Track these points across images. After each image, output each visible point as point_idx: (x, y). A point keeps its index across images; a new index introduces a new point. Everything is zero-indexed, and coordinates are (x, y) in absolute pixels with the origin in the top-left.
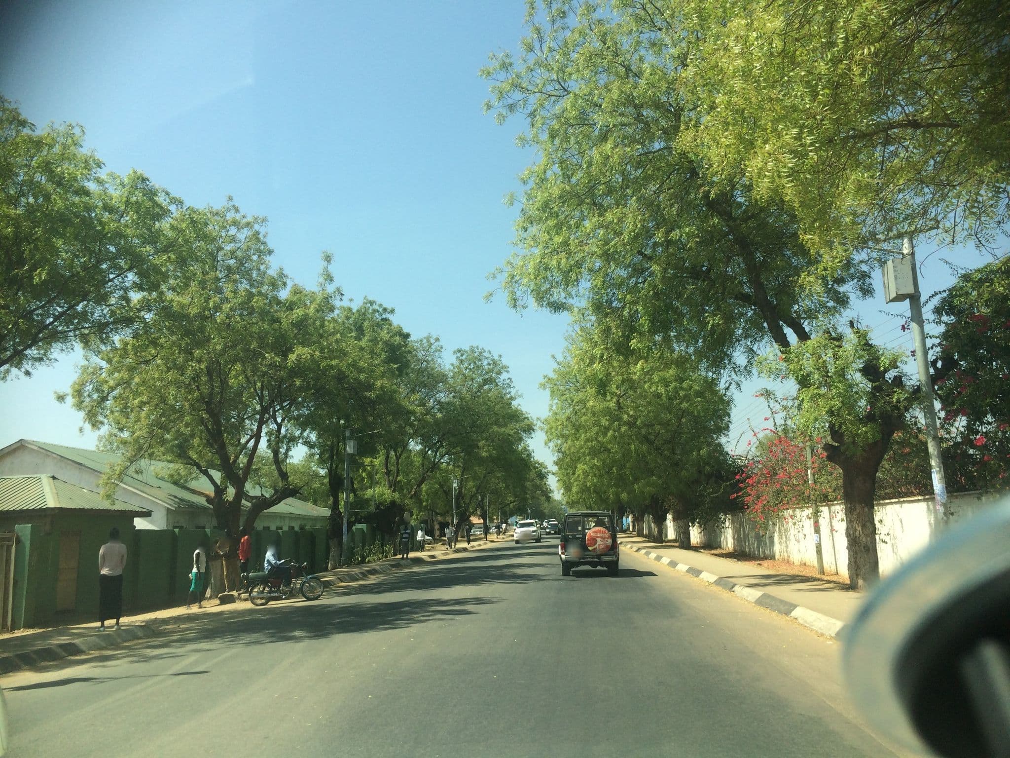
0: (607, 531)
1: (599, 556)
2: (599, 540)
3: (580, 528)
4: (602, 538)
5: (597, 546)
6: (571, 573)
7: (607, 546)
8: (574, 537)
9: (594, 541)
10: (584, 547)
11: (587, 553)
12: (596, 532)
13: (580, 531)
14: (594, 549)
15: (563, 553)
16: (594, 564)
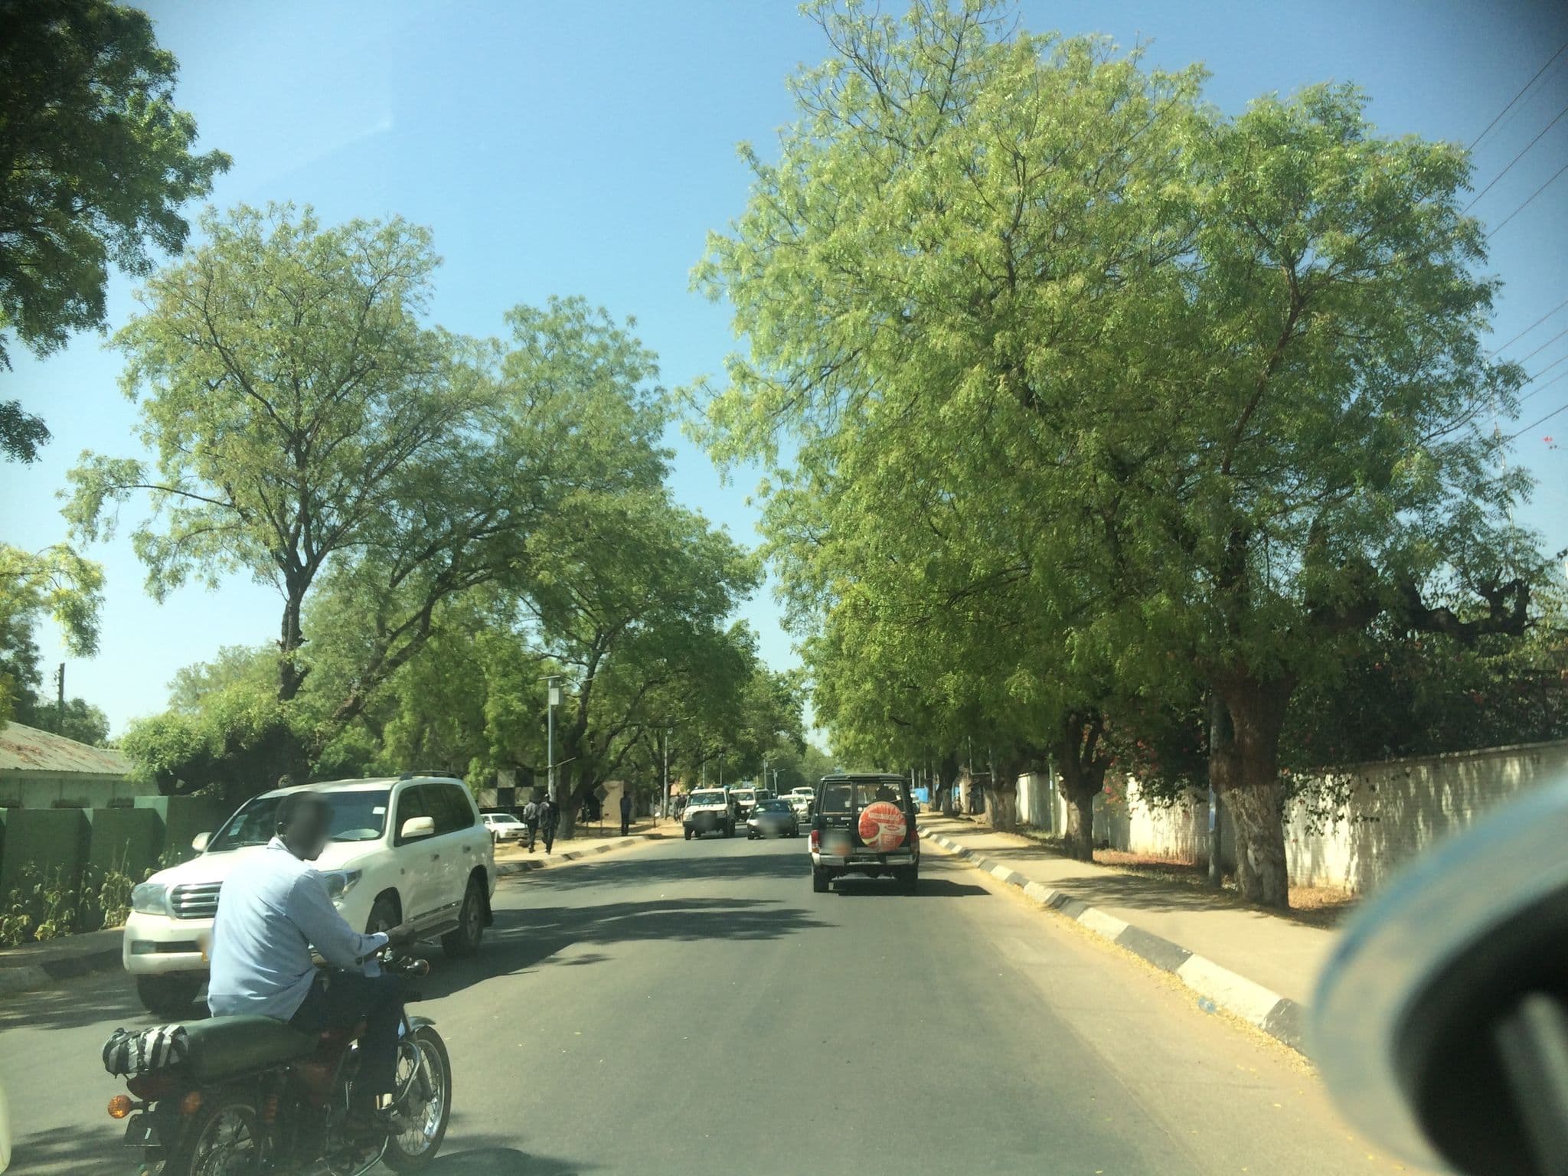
0: (897, 810)
1: (882, 856)
2: (882, 826)
3: (848, 804)
4: (888, 822)
5: (878, 837)
6: (831, 886)
7: (898, 838)
8: (837, 820)
9: (873, 828)
10: (855, 839)
11: (859, 850)
12: (877, 811)
13: (848, 809)
14: (874, 843)
15: (816, 850)
16: (872, 871)
